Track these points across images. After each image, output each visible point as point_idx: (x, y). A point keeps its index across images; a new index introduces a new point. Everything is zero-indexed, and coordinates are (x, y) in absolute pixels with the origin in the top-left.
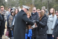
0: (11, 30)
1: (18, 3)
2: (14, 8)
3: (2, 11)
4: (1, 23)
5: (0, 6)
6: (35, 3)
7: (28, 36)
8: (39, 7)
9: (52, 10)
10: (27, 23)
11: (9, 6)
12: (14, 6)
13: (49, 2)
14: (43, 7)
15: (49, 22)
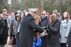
0: (16, 38)
1: (24, 5)
2: (19, 11)
3: (5, 16)
4: (4, 30)
5: (3, 9)
6: (44, 6)
7: (37, 45)
8: (50, 10)
9: (65, 14)
10: (35, 30)
11: (13, 9)
12: (20, 9)
13: (61, 4)
14: (54, 11)
15: (62, 29)
